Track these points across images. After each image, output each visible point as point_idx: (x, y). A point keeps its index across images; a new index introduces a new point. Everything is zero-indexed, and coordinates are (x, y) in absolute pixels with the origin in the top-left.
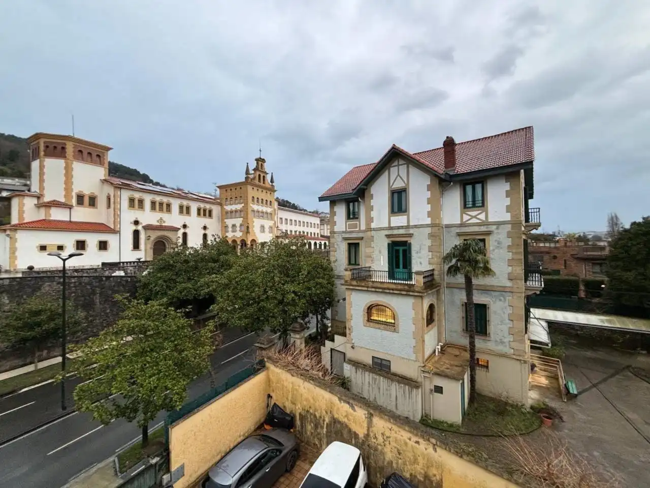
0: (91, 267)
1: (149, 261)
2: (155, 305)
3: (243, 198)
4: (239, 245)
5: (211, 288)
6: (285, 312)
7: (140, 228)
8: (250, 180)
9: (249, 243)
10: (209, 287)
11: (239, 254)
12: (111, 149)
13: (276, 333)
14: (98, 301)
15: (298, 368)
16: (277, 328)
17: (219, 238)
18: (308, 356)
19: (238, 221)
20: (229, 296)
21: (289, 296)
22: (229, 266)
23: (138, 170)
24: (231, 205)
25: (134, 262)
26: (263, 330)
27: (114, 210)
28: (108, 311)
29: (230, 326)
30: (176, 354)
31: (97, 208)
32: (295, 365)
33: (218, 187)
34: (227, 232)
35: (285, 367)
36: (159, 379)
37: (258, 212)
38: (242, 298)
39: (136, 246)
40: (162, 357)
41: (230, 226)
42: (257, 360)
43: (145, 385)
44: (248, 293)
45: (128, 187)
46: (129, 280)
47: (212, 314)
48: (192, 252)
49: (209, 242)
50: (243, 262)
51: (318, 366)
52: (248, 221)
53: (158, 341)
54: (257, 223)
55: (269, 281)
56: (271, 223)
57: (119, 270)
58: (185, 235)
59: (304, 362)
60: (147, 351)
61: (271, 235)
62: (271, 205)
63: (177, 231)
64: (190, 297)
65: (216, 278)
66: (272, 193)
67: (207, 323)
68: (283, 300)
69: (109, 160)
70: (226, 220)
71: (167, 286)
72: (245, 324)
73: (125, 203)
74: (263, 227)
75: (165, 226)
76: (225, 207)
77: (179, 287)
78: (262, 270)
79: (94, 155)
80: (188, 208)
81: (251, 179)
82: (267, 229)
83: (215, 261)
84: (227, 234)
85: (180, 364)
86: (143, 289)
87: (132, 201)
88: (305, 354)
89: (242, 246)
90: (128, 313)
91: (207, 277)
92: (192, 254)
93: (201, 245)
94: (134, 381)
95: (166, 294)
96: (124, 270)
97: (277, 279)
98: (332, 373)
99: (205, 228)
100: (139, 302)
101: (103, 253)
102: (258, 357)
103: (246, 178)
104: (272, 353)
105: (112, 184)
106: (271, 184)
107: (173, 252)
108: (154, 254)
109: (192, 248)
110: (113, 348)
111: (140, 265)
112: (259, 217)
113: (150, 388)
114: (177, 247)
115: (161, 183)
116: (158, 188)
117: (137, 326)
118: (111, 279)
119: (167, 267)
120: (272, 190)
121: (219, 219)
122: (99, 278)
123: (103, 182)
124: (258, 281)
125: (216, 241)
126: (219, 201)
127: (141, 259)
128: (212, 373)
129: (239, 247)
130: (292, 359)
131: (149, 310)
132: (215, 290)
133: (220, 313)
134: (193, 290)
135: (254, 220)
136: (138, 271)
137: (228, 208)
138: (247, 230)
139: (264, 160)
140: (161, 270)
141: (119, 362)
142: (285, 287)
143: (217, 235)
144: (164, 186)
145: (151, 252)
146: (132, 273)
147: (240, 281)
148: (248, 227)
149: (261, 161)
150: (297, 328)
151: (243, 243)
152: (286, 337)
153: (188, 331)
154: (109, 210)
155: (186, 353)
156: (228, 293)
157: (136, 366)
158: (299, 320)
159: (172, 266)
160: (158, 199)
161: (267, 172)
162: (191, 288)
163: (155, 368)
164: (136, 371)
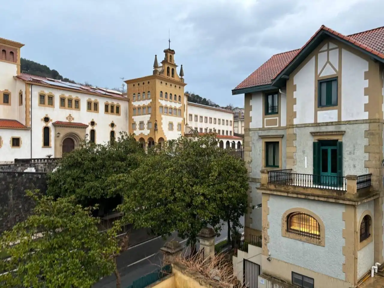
0: (5, 163)
1: (59, 159)
2: (64, 202)
3: (150, 93)
4: (147, 143)
5: (118, 187)
6: (194, 216)
7: (50, 125)
8: (158, 74)
9: (157, 141)
10: (116, 186)
11: (146, 152)
12: (23, 45)
13: (183, 238)
14: (11, 196)
15: (207, 276)
16: (185, 233)
17: (126, 135)
18: (218, 265)
19: (146, 118)
20: (135, 196)
21: (198, 199)
22: (136, 164)
23: (48, 66)
24: (138, 100)
25: (44, 159)
26: (170, 234)
27: (26, 107)
28: (20, 207)
29: (136, 227)
30: (83, 253)
31: (10, 105)
32: (204, 274)
33: (126, 82)
34: (135, 129)
35: (193, 274)
36: (66, 277)
37: (166, 108)
38: (149, 199)
39: (46, 143)
40: (69, 255)
41: (138, 123)
42: (164, 265)
43: (53, 281)
44: (155, 193)
45: (38, 83)
46: (40, 177)
47: (118, 215)
48: (100, 150)
49: (117, 140)
50: (150, 160)
51: (229, 277)
52: (155, 118)
53: (66, 238)
54: (165, 120)
55: (177, 182)
56: (180, 120)
57: (31, 166)
58: (93, 132)
59: (214, 272)
60: (55, 248)
61: (180, 133)
62: (180, 100)
63: (86, 128)
64: (98, 197)
65: (123, 176)
66: (181, 87)
67: (113, 223)
68: (191, 202)
69: (21, 57)
70: (133, 117)
71: (75, 185)
72: (152, 226)
73: (36, 100)
74: (171, 124)
75: (74, 123)
76: (133, 103)
77: (87, 185)
78: (170, 169)
79: (8, 52)
80: (96, 105)
81: (160, 73)
82: (175, 127)
83: (123, 160)
84: (135, 132)
85: (87, 263)
86: (53, 186)
87: (42, 97)
88: (214, 263)
89: (149, 144)
90: (38, 208)
91: (114, 176)
92: (99, 151)
93: (108, 143)
94: (43, 277)
95: (74, 192)
96: (35, 167)
97: (185, 180)
98: (244, 285)
99: (112, 125)
100: (48, 198)
101: (16, 149)
102: (164, 262)
103: (154, 71)
104: (179, 258)
105: (24, 80)
106: (180, 77)
107: (82, 149)
108: (63, 151)
109: (99, 145)
110: (24, 243)
111: (49, 161)
112: (167, 113)
113: (57, 285)
114: (85, 145)
115: (71, 79)
116: (67, 85)
117: (47, 222)
118: (24, 175)
119: (76, 165)
120: (182, 84)
121: (126, 117)
122: (12, 174)
123: (16, 80)
124: (165, 181)
125: (123, 139)
126: (126, 96)
127: (51, 156)
128: (118, 275)
129: (147, 145)
130: (201, 267)
131: (58, 206)
132: (121, 189)
133: (126, 214)
134: (100, 189)
135: (163, 116)
136: (48, 168)
137: (136, 104)
138: (155, 127)
139: (173, 51)
140: (70, 167)
141: (29, 257)
142: (193, 188)
143: (125, 133)
144: (73, 82)
145: (60, 149)
146: (42, 171)
147: (146, 181)
148: (156, 125)
149: (169, 52)
150: (206, 234)
151: (151, 141)
152: (195, 243)
153: (95, 229)
154: (21, 106)
155: (92, 252)
156: (135, 193)
157: (45, 262)
158: (209, 226)
159: (81, 164)
160: (67, 95)
161: (176, 65)
162: (98, 187)
163: (62, 265)
164: (45, 267)
